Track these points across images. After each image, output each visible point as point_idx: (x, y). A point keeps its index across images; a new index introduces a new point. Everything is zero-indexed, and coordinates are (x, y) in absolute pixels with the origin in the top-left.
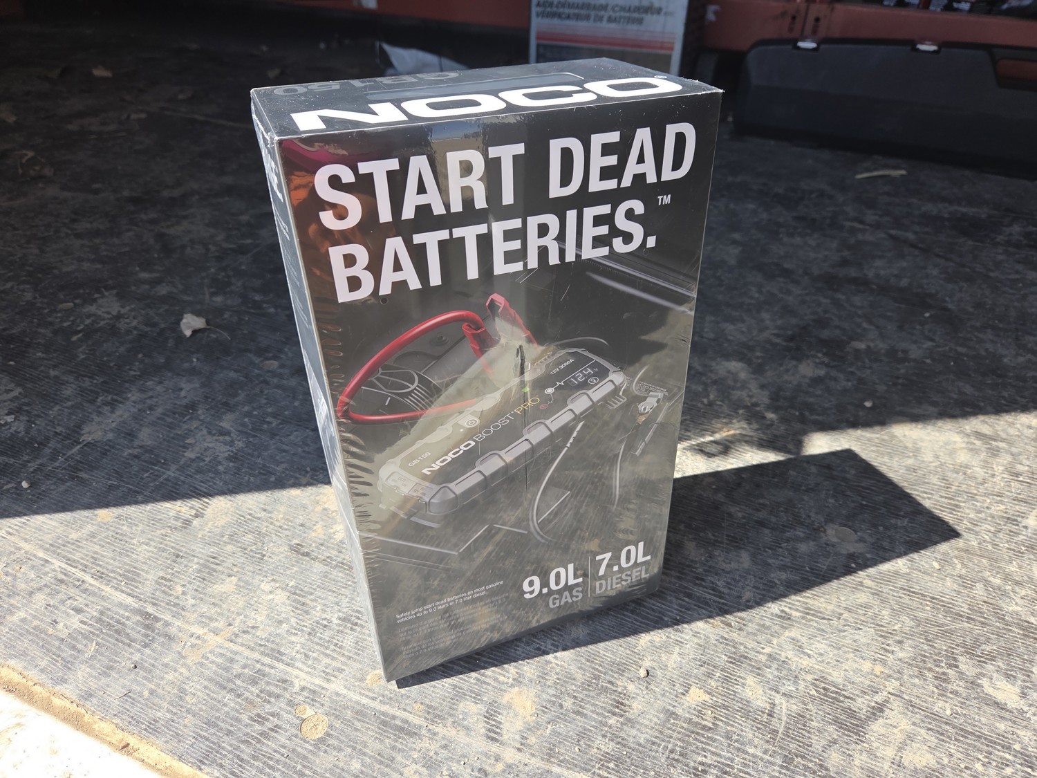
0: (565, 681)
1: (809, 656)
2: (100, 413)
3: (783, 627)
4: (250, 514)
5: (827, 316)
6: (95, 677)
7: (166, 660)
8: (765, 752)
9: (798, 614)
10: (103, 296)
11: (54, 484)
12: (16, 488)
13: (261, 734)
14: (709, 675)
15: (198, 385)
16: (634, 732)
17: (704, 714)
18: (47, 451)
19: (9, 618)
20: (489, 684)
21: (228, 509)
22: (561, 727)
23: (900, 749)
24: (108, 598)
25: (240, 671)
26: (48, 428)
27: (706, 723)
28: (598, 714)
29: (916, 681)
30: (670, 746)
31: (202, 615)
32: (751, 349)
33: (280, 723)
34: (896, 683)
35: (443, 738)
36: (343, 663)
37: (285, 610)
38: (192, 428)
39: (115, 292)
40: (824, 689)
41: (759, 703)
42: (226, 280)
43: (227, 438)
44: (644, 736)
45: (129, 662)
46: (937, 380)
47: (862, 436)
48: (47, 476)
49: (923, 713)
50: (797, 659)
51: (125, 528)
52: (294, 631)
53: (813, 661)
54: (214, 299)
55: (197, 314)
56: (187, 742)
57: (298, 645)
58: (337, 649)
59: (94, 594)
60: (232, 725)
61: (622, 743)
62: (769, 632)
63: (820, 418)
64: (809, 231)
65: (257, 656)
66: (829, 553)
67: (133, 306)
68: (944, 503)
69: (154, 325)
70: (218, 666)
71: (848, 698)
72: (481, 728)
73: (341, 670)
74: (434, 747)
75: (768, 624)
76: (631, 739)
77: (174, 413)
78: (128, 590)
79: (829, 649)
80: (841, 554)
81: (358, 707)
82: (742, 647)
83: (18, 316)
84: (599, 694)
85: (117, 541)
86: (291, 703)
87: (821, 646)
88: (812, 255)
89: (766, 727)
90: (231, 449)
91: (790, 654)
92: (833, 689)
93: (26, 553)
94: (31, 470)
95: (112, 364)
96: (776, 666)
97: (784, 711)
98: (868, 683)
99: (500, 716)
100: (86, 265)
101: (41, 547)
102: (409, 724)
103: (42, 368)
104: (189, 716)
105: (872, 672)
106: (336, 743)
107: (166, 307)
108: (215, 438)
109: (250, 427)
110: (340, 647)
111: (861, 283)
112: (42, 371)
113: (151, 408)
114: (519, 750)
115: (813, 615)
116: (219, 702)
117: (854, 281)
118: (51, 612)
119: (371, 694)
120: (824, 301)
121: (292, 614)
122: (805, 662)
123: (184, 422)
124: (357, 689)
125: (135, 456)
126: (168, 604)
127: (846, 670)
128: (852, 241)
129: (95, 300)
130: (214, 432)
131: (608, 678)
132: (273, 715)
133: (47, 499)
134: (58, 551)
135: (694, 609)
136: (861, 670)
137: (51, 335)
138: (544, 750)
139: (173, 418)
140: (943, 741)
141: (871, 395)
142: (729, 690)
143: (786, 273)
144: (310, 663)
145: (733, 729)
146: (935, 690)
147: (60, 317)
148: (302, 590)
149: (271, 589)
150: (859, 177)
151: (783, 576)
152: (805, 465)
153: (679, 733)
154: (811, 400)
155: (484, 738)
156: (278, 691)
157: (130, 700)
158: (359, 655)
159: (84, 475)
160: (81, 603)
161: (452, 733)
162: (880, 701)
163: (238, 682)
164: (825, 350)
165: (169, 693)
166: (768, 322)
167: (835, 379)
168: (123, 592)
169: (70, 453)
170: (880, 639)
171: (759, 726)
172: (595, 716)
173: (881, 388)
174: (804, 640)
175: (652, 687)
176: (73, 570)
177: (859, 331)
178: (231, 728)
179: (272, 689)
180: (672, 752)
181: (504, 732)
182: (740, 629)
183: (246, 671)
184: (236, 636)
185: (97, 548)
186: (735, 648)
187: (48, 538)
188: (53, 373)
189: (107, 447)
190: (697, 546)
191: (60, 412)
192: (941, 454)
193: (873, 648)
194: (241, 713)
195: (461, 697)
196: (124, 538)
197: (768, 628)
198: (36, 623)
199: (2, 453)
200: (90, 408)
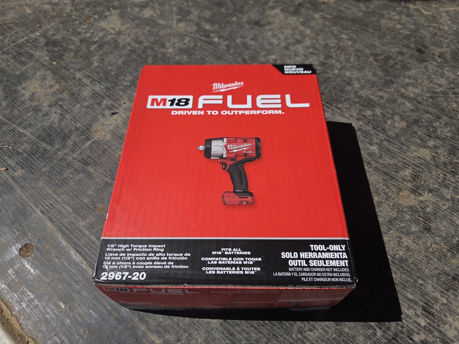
2: (104, 115)
10: (111, 15)
11: (72, 173)
18: (70, 143)
26: (72, 123)
39: (118, 11)
48: (69, 165)
54: (179, 25)
67: (128, 25)
69: (140, 43)
83: (61, 25)
93: (51, 232)
94: (60, 157)
95: (113, 73)
101: (60, 228)
103: (72, 70)
112: (72, 73)
129: (106, 17)
133: (67, 185)
134: (71, 235)
137: (79, 43)
147: (85, 29)
159: (90, 169)
169: (83, 147)
176: (79, 256)
187: (65, 222)
188: (78, 75)
189: (106, 147)
191: (80, 110)
199: (43, 140)
200: (98, 109)
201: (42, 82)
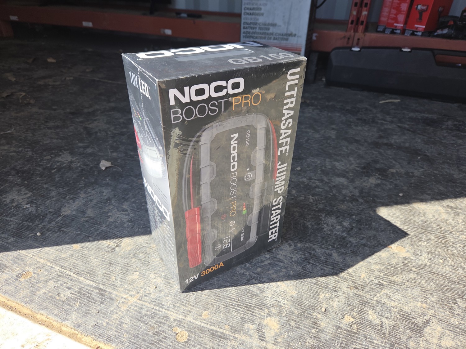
0: (290, 314)
1: (394, 301)
2: (68, 203)
3: (381, 289)
4: (141, 245)
5: (377, 159)
6: (80, 317)
7: (112, 309)
8: (382, 342)
9: (386, 283)
10: (64, 154)
11: (52, 233)
12: (34, 236)
13: (159, 340)
14: (352, 310)
15: (110, 191)
16: (323, 335)
17: (353, 327)
18: (47, 219)
19: (38, 292)
20: (257, 316)
21: (131, 243)
22: (291, 334)
23: (439, 339)
24: (82, 283)
25: (146, 313)
26: (46, 210)
27: (354, 331)
28: (306, 328)
29: (441, 310)
30: (340, 341)
31: (125, 289)
32: (348, 172)
33: (167, 335)
34: (433, 311)
35: (240, 340)
36: (191, 309)
37: (162, 286)
38: (110, 209)
39: (68, 151)
40: (403, 315)
41: (376, 322)
42: (117, 146)
43: (126, 213)
44: (328, 337)
45: (95, 310)
46: (428, 185)
47: (400, 208)
48: (48, 230)
49: (446, 323)
50: (389, 302)
51: (86, 252)
52: (167, 295)
53: (396, 303)
54: (113, 154)
55: (107, 160)
56: (126, 345)
57: (170, 301)
58: (188, 302)
59: (76, 281)
60: (145, 337)
61: (319, 340)
62: (375, 291)
63: (381, 201)
64: (364, 124)
65: (152, 306)
66: (395, 257)
67: (77, 157)
68: (440, 235)
69: (88, 165)
70: (135, 311)
71: (413, 318)
72: (256, 335)
73: (191, 312)
74: (236, 344)
75: (374, 287)
76: (323, 339)
77: (102, 202)
78: (91, 279)
79: (402, 298)
80: (400, 258)
81: (200, 328)
82: (364, 298)
83: (26, 162)
84: (306, 319)
85: (83, 258)
86: (170, 326)
87: (399, 297)
88: (367, 134)
89: (380, 331)
90: (128, 217)
91: (386, 300)
92: (406, 314)
93: (42, 264)
94: (40, 228)
95: (71, 182)
96: (381, 306)
97: (387, 325)
98: (421, 311)
99: (264, 330)
100: (54, 141)
101: (49, 261)
102: (224, 334)
103: (40, 184)
104: (125, 333)
105: (422, 307)
106: (193, 343)
107: (92, 158)
108: (121, 213)
109: (136, 208)
110: (189, 302)
111: (389, 145)
112: (40, 185)
113: (91, 201)
114: (274, 344)
115: (393, 283)
116: (138, 327)
117: (386, 144)
118: (57, 289)
119: (205, 322)
120: (375, 152)
121: (165, 287)
122: (393, 304)
123: (106, 206)
124: (199, 320)
125: (87, 221)
126: (109, 284)
127: (410, 306)
128: (383, 128)
129: (60, 155)
130: (120, 210)
131: (308, 312)
132: (163, 332)
133: (49, 240)
134: (57, 262)
135: (341, 282)
136: (417, 306)
137: (42, 170)
138: (285, 344)
139: (101, 204)
140: (457, 335)
141: (402, 191)
142: (362, 316)
143: (357, 141)
144: (176, 309)
145: (366, 333)
146: (449, 313)
147: (46, 163)
148: (168, 277)
149: (154, 277)
150: (381, 102)
151: (377, 267)
152: (379, 220)
153: (343, 335)
154: (377, 193)
155: (258, 340)
156: (164, 321)
157: (98, 327)
158: (197, 305)
159: (64, 229)
160: (70, 285)
161: (244, 338)
162: (427, 319)
163: (145, 318)
164: (379, 173)
165: (115, 323)
166: (353, 162)
167: (385, 185)
168: (88, 279)
169: (57, 220)
170: (423, 293)
171: (377, 331)
172: (305, 329)
173: (405, 188)
174: (391, 294)
175: (328, 316)
176: (65, 271)
177: (392, 165)
178: (145, 338)
179: (161, 320)
180: (341, 344)
181: (267, 337)
182: (362, 290)
183: (148, 313)
184: (142, 298)
185: (74, 261)
186: (361, 298)
187: (52, 257)
188: (45, 186)
189: (73, 218)
190: (338, 255)
191: (51, 203)
192: (435, 215)
193: (421, 297)
194: (148, 331)
195: (245, 322)
196: (86, 256)
197: (374, 289)
198: (50, 294)
199: (26, 221)
200: (64, 201)
201: (18, 193)
